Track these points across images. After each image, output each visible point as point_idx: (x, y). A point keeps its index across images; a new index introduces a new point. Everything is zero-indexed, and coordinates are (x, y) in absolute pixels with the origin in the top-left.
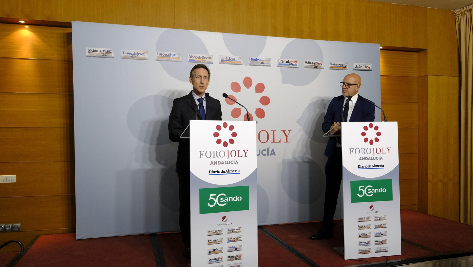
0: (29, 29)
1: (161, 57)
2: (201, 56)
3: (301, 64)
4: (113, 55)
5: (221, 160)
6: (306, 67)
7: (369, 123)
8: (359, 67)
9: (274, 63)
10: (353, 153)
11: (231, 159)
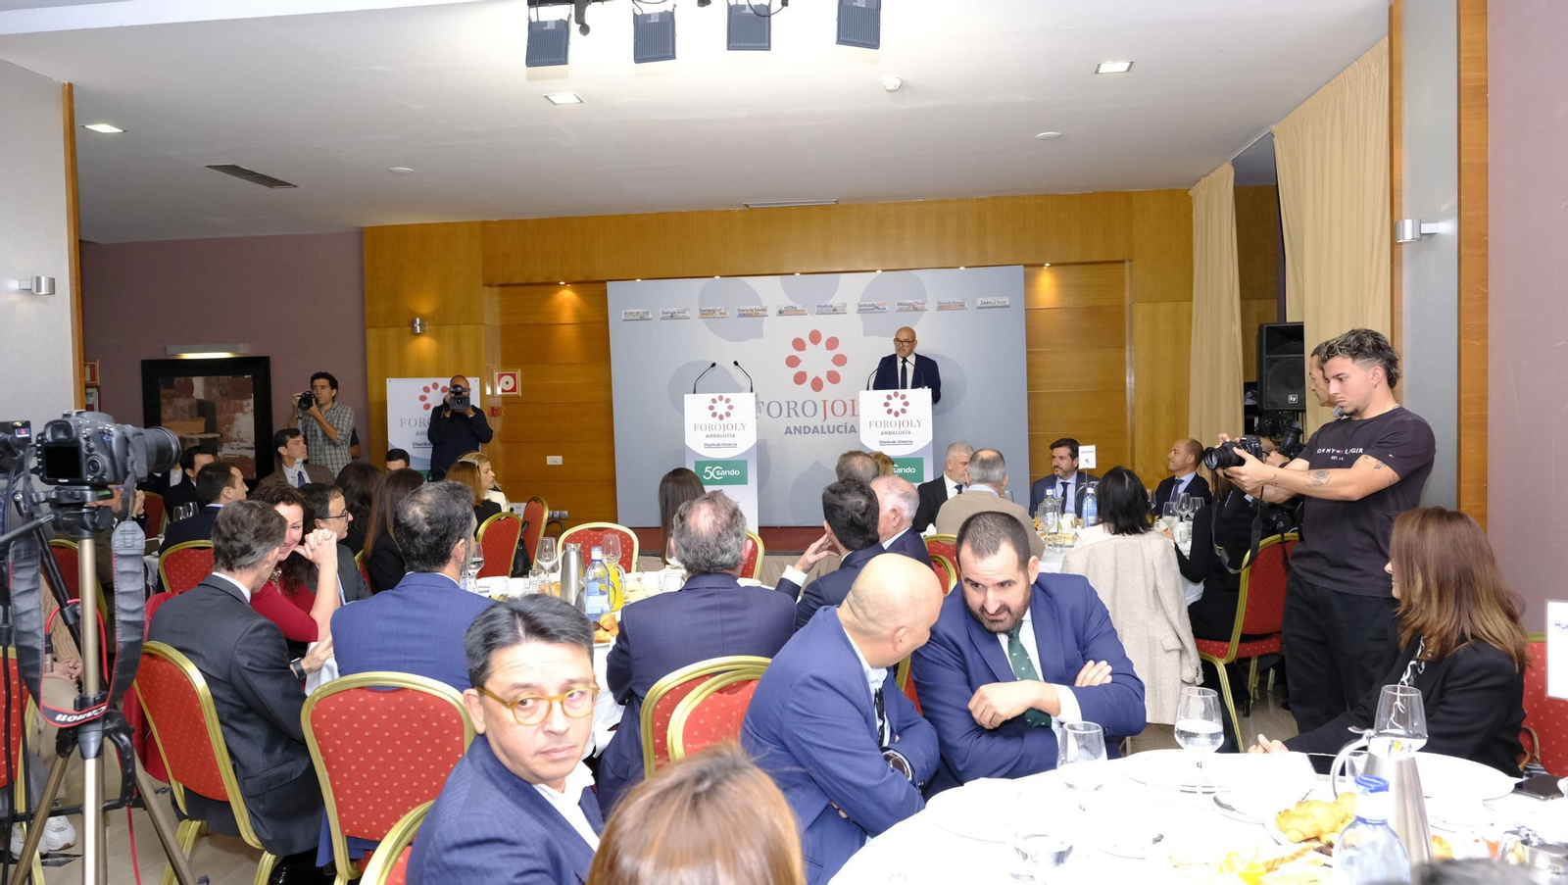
0: (570, 289)
1: (706, 314)
2: (753, 307)
4: (650, 317)
5: (716, 433)
6: (899, 310)
7: (894, 391)
8: (987, 303)
9: (852, 309)
10: (873, 427)
11: (727, 432)
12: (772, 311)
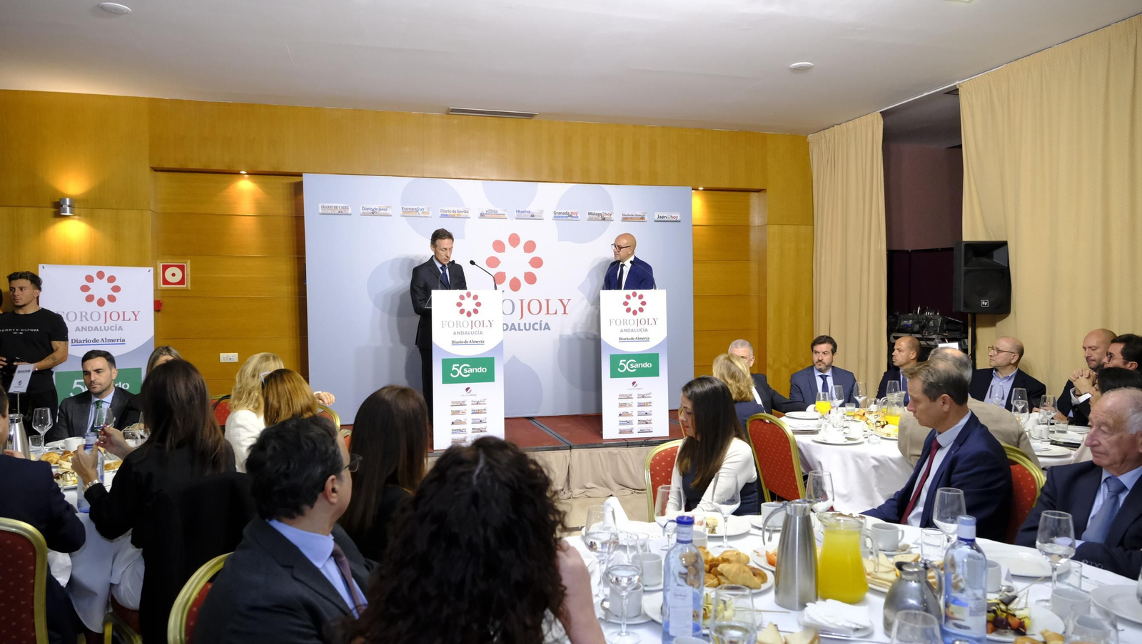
0: (249, 179)
1: (407, 212)
2: (456, 209)
3: (583, 216)
4: (350, 212)
5: (464, 330)
7: (632, 291)
8: (663, 217)
9: (548, 215)
10: (614, 324)
11: (474, 329)
12: (474, 214)
